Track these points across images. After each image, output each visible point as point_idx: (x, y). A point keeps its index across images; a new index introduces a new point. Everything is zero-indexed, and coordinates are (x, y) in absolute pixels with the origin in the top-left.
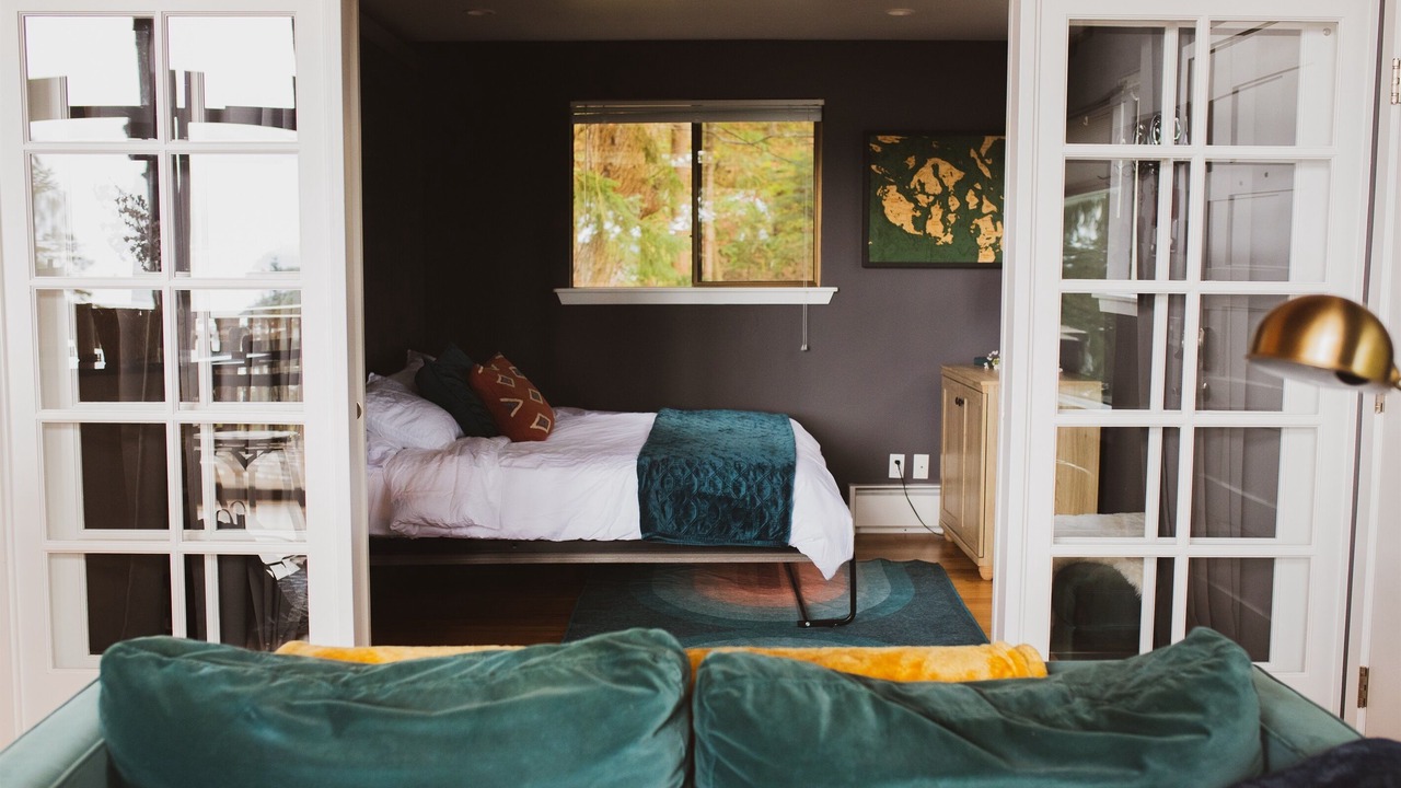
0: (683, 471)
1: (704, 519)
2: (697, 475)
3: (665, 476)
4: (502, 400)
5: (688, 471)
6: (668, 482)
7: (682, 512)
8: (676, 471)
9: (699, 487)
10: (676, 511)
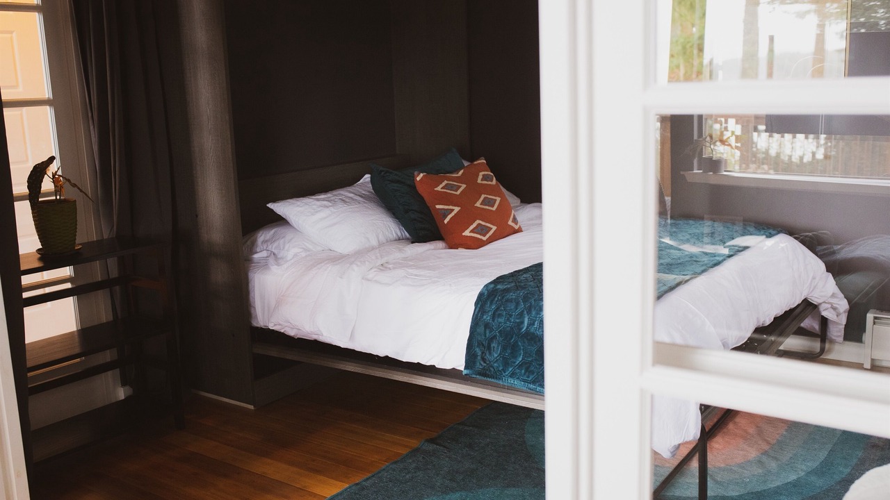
0: (518, 304)
1: (530, 363)
2: (529, 312)
3: (498, 309)
4: (438, 207)
5: (522, 306)
6: (500, 316)
7: (509, 351)
8: (509, 304)
9: (530, 325)
10: (504, 349)
